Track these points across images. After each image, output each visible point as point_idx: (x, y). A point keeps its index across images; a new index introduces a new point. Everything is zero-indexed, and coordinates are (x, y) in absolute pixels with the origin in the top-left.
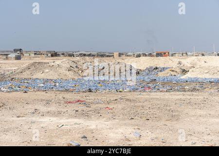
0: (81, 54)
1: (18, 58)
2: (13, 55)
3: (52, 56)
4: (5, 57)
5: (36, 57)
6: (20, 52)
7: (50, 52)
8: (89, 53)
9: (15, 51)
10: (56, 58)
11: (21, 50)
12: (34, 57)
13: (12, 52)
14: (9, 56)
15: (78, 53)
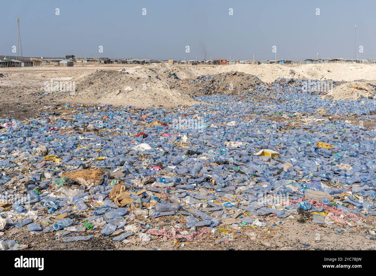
0: (134, 61)
1: (70, 65)
2: (65, 62)
3: (105, 63)
4: (56, 63)
5: (89, 64)
6: (73, 58)
7: (103, 59)
8: (142, 60)
9: (68, 57)
10: (110, 65)
11: (73, 56)
12: (87, 64)
13: (64, 59)
14: (61, 62)
15: (132, 60)
